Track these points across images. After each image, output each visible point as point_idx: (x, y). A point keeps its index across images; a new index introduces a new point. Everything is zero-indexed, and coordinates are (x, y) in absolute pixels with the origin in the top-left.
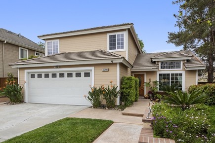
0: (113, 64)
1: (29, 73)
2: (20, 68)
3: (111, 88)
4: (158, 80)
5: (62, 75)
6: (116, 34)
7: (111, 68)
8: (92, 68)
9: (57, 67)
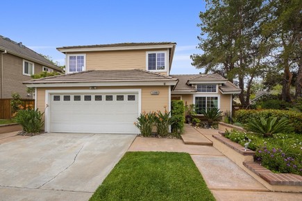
0: (165, 87)
1: (51, 94)
2: (38, 88)
3: (163, 114)
4: (194, 104)
5: (98, 98)
6: (157, 52)
7: (161, 91)
8: (139, 91)
9: (93, 88)
